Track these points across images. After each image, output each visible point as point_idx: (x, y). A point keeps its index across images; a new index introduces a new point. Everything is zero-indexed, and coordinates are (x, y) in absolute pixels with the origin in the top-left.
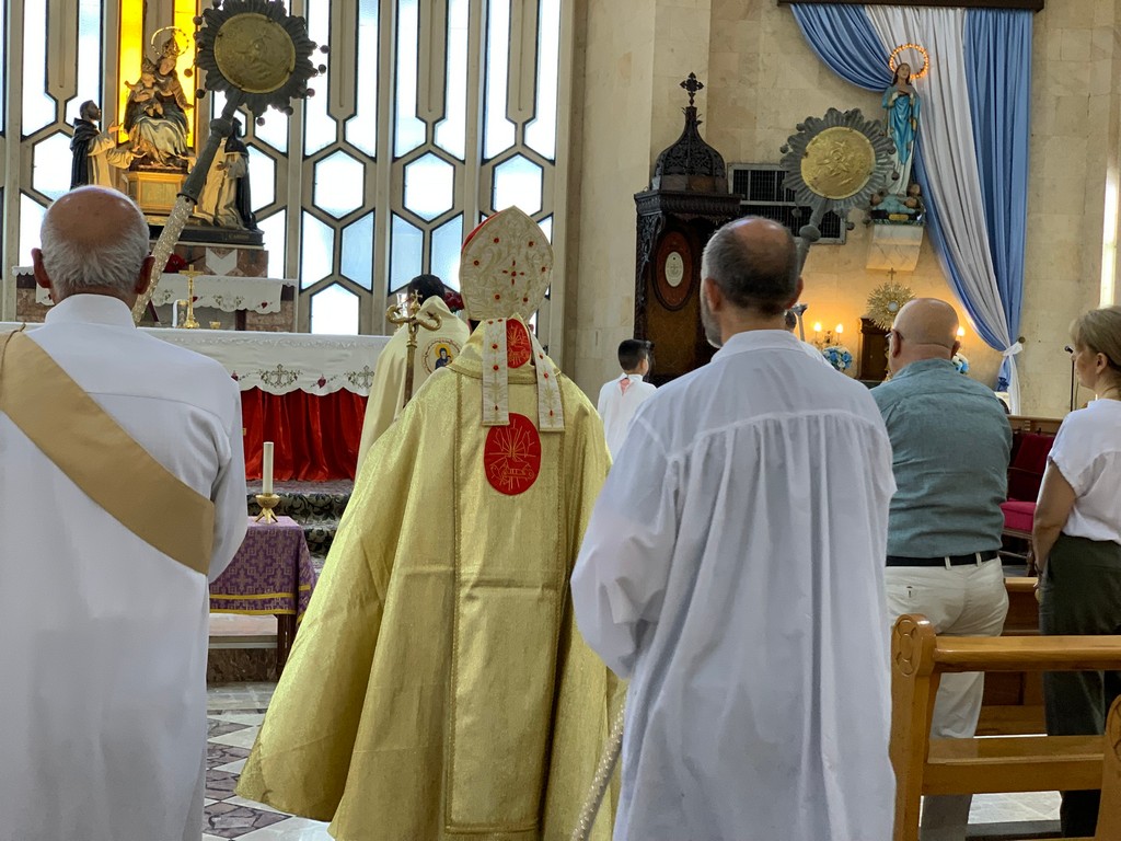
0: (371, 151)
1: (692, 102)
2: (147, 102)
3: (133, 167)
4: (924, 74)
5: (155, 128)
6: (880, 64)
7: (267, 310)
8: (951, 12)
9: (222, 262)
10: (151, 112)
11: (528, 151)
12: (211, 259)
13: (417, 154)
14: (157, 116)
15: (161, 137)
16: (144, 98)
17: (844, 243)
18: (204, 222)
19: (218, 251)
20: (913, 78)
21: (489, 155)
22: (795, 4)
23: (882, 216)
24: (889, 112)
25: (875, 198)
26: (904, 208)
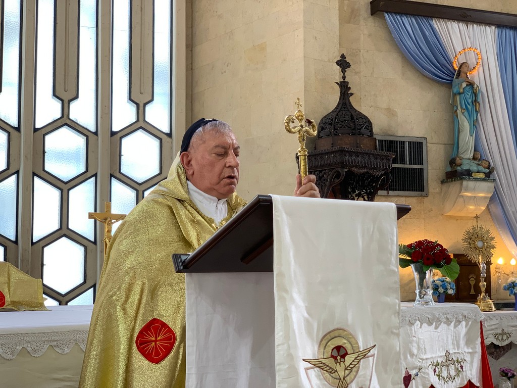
0: (14, 122)
1: (344, 77)
4: (475, 72)
6: (445, 63)
8: (488, 28)
11: (148, 126)
13: (54, 126)
17: (427, 196)
21: (115, 128)
22: (387, 12)
23: (469, 173)
24: (458, 97)
25: (458, 161)
26: (481, 168)
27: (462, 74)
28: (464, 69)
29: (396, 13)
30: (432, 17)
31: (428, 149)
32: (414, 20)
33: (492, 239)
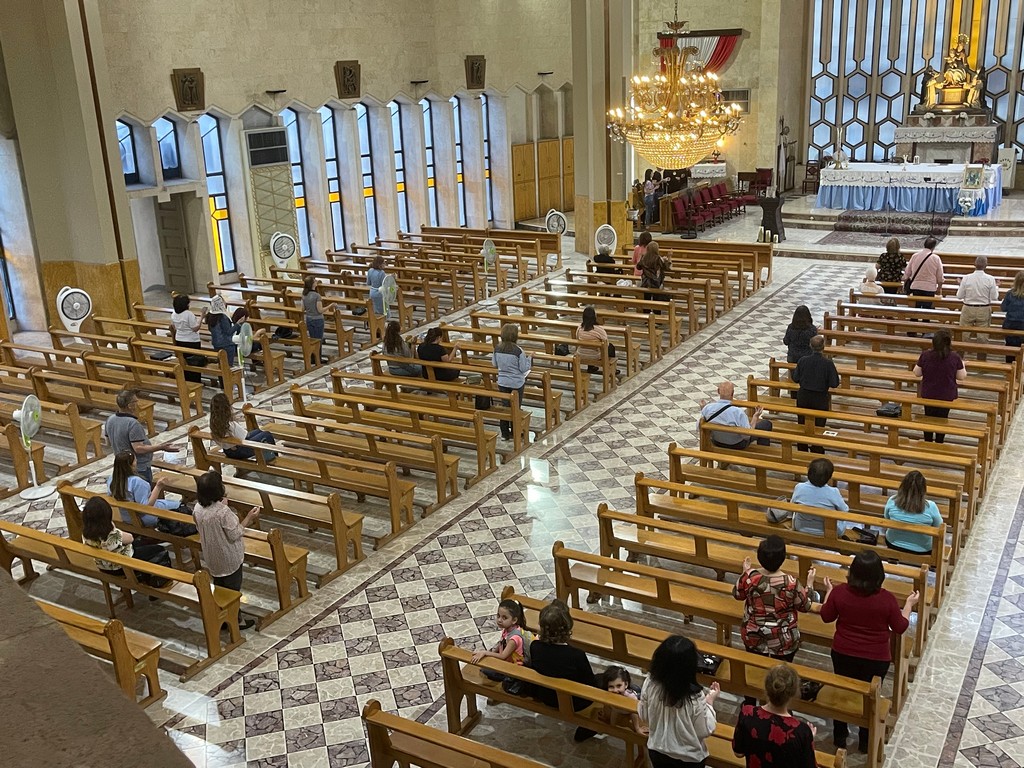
2: (952, 62)
5: (954, 72)
9: (969, 121)
10: (953, 67)
12: (966, 120)
19: (968, 117)
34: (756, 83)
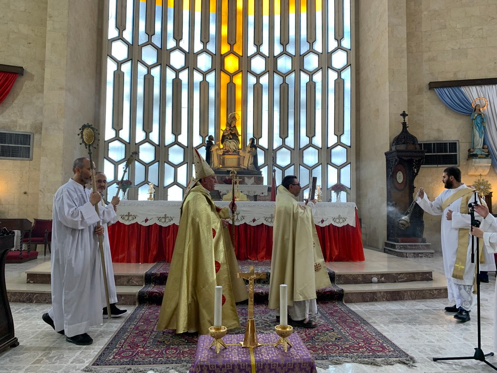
0: (293, 147)
1: (404, 120)
2: (228, 135)
3: (224, 154)
4: (485, 108)
5: (230, 142)
6: (468, 106)
7: (263, 195)
8: (494, 86)
9: (250, 181)
10: (229, 138)
11: (342, 144)
12: (246, 180)
14: (230, 139)
15: (231, 145)
16: (227, 134)
18: (244, 169)
19: (248, 177)
20: (481, 109)
21: (329, 146)
22: (436, 88)
23: (475, 156)
24: (474, 121)
25: (472, 150)
26: (483, 153)
27: (477, 110)
28: (477, 108)
29: (440, 88)
30: (460, 86)
31: (460, 145)
32: (450, 89)
33: (490, 185)
34: (38, 128)
